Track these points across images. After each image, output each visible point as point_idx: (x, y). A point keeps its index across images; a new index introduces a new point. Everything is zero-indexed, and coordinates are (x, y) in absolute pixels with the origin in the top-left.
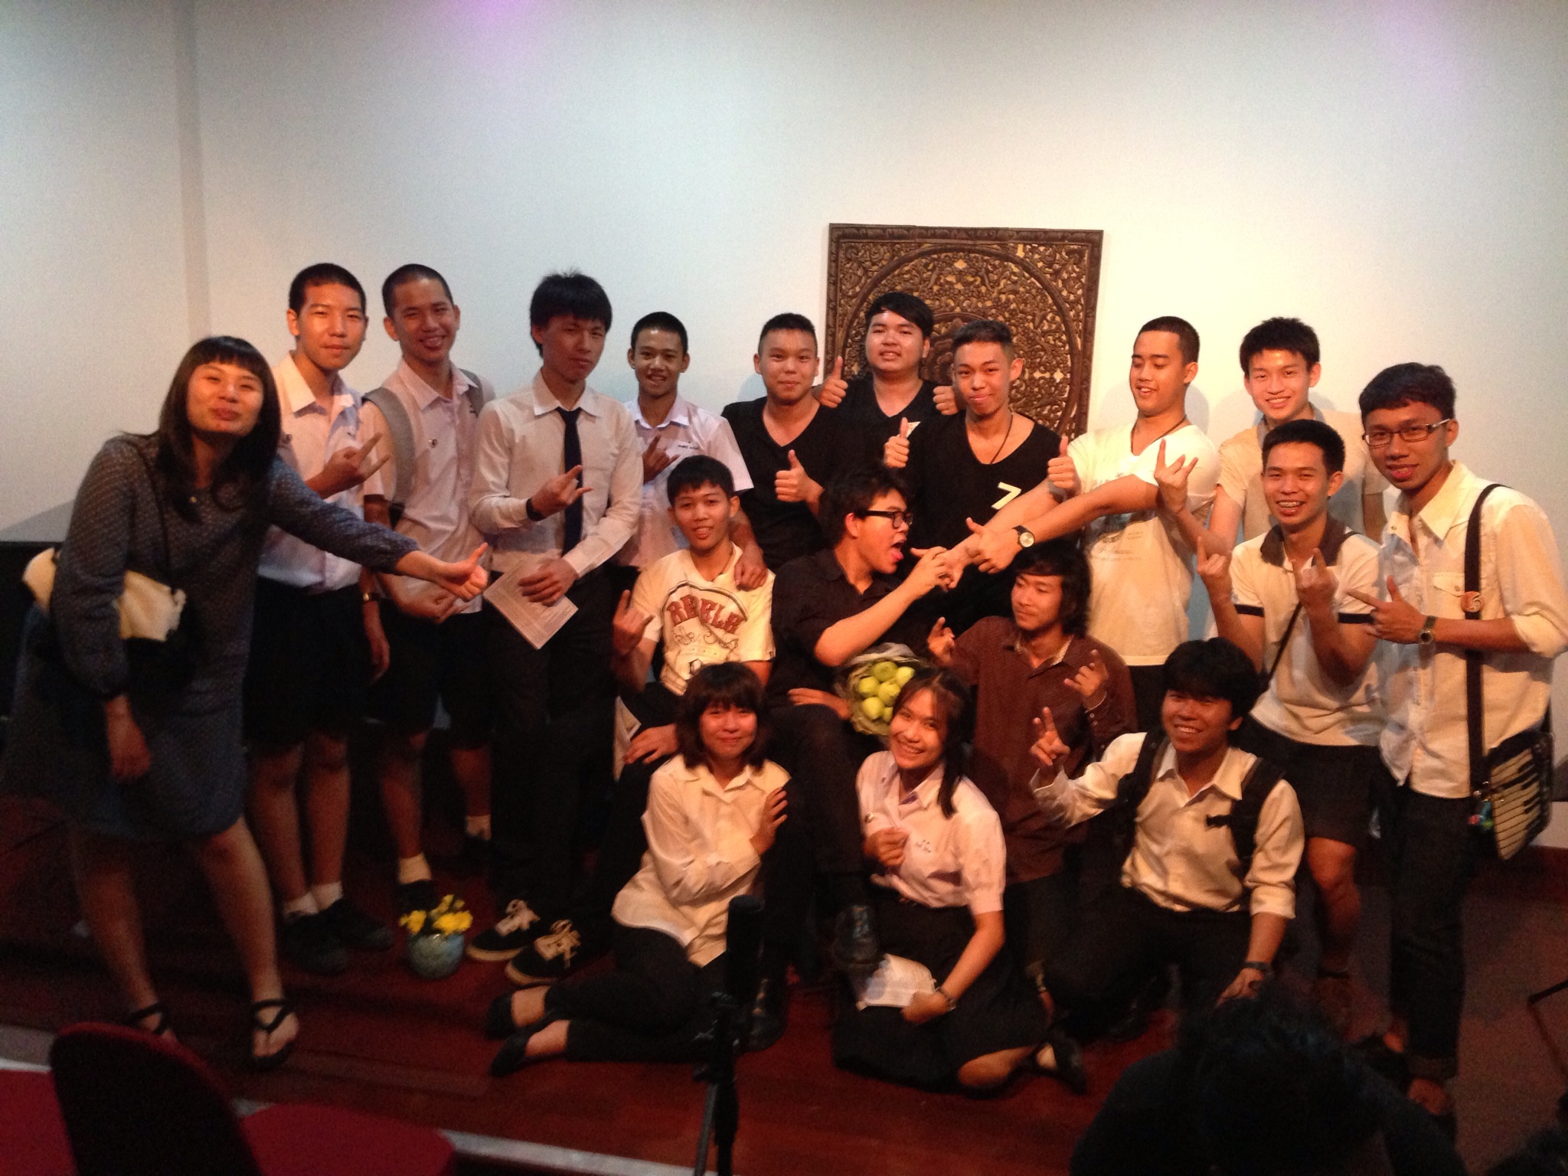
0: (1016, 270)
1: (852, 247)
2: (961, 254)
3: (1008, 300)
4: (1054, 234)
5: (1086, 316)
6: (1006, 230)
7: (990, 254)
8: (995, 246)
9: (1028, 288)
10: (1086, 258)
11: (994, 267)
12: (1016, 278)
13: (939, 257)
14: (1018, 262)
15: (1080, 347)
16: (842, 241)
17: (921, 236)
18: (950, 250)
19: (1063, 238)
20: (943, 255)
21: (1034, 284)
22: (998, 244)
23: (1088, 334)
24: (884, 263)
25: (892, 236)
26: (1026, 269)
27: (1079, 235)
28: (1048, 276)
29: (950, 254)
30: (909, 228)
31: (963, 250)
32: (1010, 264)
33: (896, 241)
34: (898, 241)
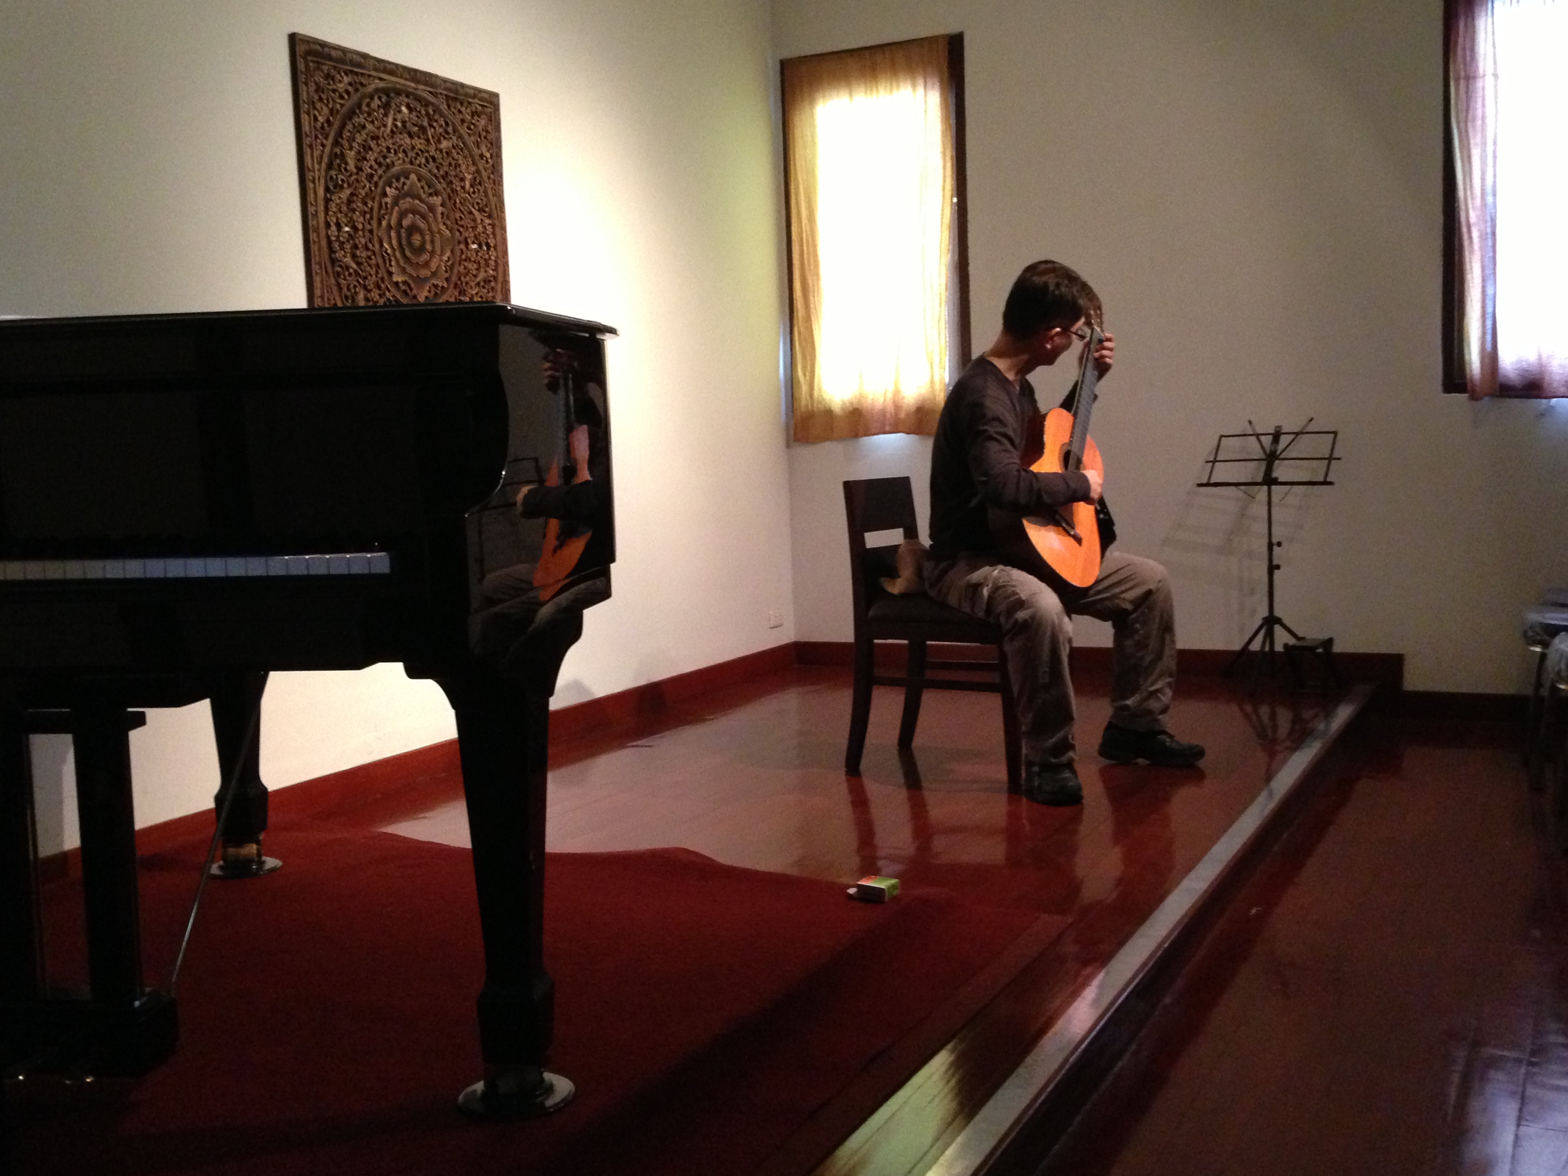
1: (318, 68)
2: (407, 98)
4: (468, 90)
5: (498, 184)
6: (435, 77)
8: (433, 96)
15: (498, 218)
16: (309, 57)
17: (375, 68)
18: (398, 92)
19: (474, 96)
22: (432, 93)
25: (354, 63)
27: (482, 94)
29: (398, 97)
30: (365, 56)
31: (407, 94)
33: (355, 70)
34: (359, 72)
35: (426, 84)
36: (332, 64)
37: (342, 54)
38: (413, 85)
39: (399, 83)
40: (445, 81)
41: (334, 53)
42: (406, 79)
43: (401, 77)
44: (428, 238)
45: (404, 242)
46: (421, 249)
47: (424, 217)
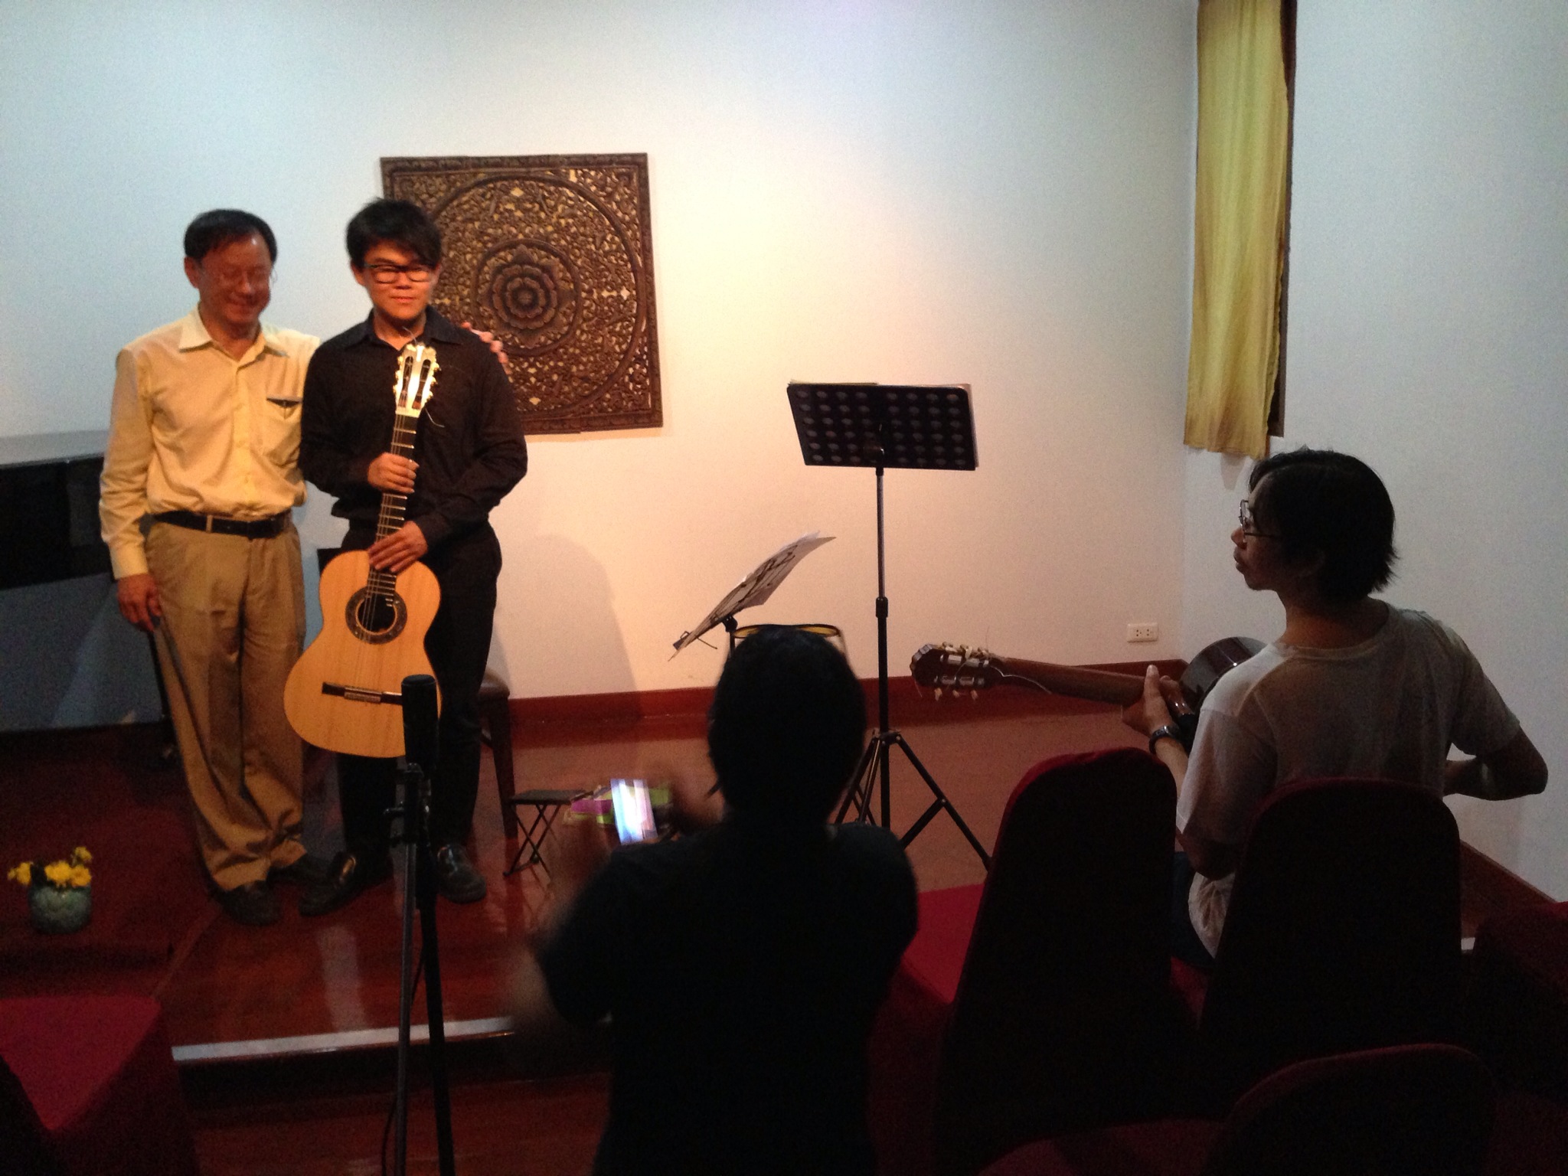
0: (571, 195)
1: (405, 180)
2: (517, 182)
3: (568, 223)
4: (601, 159)
5: (643, 234)
6: (556, 156)
7: (543, 180)
8: (549, 173)
9: (585, 211)
10: (635, 180)
11: (550, 192)
12: (570, 202)
13: (495, 186)
14: (571, 187)
15: (641, 265)
16: (395, 174)
17: (475, 166)
18: (505, 179)
19: (611, 162)
20: (499, 184)
21: (590, 207)
22: (551, 171)
23: (647, 251)
24: (442, 194)
25: (446, 167)
26: (580, 193)
27: (625, 158)
28: (602, 199)
29: (506, 183)
30: (460, 159)
31: (518, 179)
32: (565, 189)
33: (450, 172)
34: (453, 172)
35: (542, 165)
36: (421, 173)
37: (435, 164)
38: (524, 170)
39: (506, 172)
40: (568, 157)
41: (423, 165)
42: (514, 167)
43: (509, 166)
44: (541, 293)
45: (509, 303)
46: (533, 304)
47: (537, 278)
